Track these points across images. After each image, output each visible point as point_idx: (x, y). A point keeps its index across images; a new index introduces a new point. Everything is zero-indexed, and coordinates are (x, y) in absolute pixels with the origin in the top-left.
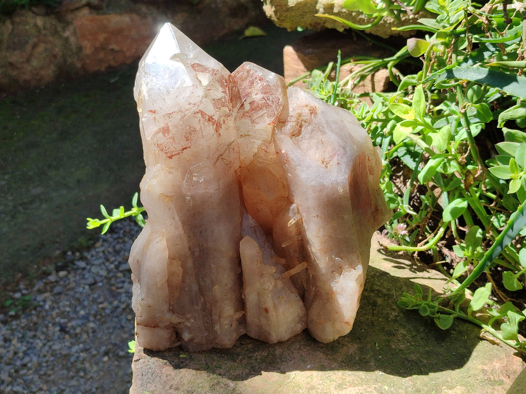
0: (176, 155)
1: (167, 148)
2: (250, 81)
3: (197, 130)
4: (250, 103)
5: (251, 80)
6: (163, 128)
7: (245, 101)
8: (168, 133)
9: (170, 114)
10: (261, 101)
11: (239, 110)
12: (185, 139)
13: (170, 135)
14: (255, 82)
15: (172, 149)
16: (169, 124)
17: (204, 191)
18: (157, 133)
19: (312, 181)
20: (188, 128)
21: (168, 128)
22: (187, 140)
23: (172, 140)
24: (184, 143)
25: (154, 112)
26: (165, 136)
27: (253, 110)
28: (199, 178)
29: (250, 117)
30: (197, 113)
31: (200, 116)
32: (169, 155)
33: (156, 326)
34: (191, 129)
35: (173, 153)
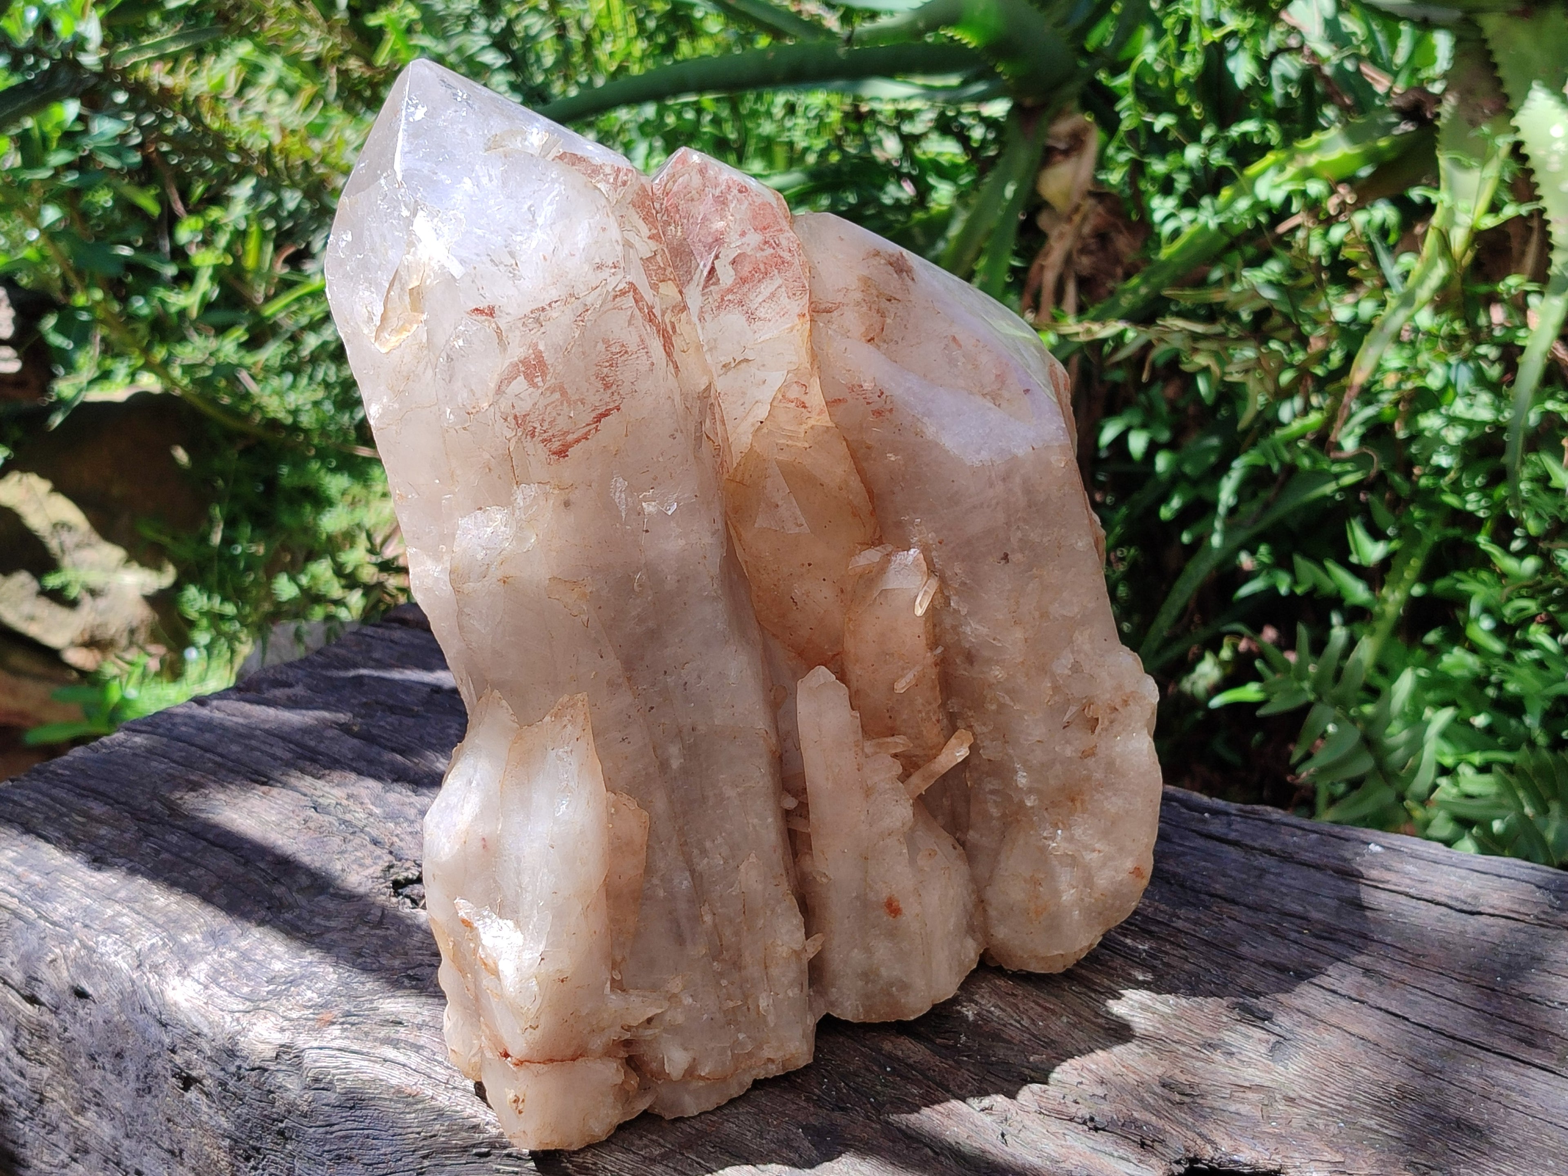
0: (578, 441)
1: (546, 426)
2: (716, 199)
3: (632, 348)
4: (733, 262)
5: (717, 192)
6: (524, 362)
7: (717, 257)
8: (544, 374)
9: (543, 309)
10: (763, 250)
11: (705, 287)
12: (600, 385)
13: (551, 381)
14: (730, 197)
15: (562, 423)
16: (541, 347)
17: (682, 542)
18: (509, 378)
19: (978, 452)
20: (601, 347)
21: (539, 356)
22: (607, 386)
23: (557, 395)
24: (597, 399)
25: (490, 312)
26: (535, 385)
27: (744, 281)
28: (661, 504)
29: (741, 303)
30: (623, 293)
31: (632, 303)
32: (556, 445)
33: (578, 1054)
34: (613, 349)
35: (570, 438)
